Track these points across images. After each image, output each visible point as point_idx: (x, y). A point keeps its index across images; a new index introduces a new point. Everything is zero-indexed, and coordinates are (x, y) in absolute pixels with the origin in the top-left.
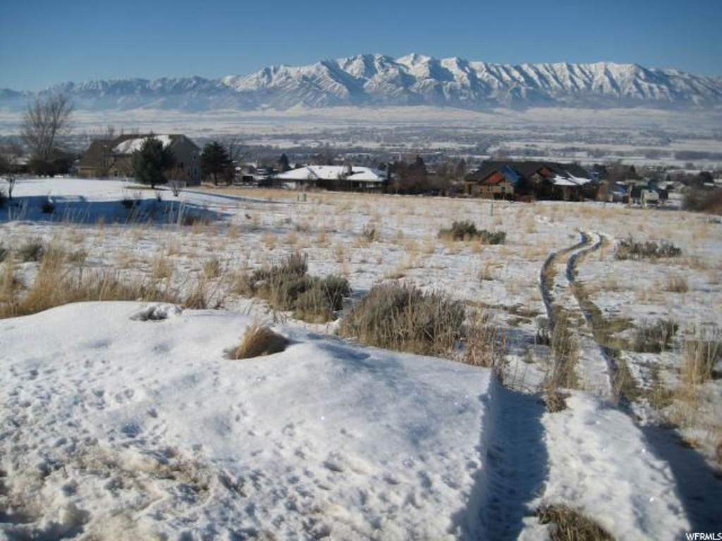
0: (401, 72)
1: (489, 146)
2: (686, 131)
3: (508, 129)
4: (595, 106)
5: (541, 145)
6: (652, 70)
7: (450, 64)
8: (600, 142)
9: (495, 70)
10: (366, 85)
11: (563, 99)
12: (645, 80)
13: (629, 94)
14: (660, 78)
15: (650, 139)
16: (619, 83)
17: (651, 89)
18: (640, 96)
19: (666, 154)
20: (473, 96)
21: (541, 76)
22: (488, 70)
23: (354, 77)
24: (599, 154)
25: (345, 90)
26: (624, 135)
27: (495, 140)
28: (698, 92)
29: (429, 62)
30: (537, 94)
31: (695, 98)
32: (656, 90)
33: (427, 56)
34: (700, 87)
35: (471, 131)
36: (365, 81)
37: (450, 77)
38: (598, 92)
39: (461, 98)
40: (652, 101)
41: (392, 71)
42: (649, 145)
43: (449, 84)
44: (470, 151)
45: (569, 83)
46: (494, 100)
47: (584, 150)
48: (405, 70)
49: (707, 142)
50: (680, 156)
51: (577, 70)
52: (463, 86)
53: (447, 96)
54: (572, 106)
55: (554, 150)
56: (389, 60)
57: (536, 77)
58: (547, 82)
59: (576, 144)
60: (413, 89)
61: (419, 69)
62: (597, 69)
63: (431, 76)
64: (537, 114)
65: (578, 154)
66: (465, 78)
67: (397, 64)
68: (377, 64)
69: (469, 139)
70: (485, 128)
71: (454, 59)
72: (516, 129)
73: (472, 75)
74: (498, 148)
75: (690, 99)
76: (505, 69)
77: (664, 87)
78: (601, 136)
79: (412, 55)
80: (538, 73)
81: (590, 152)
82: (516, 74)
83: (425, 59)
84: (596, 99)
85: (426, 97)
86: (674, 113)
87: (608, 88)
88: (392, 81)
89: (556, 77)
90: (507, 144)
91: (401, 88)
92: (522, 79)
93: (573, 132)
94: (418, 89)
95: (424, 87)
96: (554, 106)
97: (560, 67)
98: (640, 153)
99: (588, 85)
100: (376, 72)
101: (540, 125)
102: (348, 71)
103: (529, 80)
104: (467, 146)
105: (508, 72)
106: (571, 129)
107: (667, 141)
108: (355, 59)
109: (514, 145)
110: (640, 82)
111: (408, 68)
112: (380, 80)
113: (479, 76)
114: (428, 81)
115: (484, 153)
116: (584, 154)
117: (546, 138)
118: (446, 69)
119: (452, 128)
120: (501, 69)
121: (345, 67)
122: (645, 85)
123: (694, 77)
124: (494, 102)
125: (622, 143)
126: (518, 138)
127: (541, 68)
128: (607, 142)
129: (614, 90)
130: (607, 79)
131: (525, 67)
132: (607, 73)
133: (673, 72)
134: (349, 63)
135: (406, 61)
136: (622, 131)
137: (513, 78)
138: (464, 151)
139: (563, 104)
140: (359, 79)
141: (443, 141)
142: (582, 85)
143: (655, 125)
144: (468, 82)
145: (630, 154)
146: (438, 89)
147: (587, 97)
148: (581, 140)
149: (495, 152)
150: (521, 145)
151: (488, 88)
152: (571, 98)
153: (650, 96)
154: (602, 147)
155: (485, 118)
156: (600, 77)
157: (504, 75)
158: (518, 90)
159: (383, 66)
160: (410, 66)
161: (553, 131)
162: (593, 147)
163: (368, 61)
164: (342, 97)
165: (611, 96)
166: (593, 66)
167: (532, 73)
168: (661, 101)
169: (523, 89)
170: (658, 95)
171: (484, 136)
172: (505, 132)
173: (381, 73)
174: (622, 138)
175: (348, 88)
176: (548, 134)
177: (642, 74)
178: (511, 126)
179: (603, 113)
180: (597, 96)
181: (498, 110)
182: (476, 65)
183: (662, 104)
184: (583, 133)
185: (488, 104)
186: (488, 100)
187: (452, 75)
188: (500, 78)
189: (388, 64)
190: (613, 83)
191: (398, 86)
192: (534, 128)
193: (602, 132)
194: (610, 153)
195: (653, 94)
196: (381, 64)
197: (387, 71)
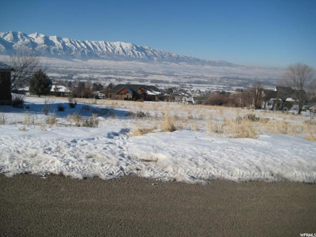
0: (31, 41)
1: (73, 76)
2: (153, 71)
3: (80, 68)
4: (116, 60)
5: (96, 76)
6: (138, 46)
7: (53, 38)
8: (120, 75)
9: (73, 42)
10: (14, 46)
11: (103, 56)
12: (136, 50)
13: (130, 55)
14: (142, 50)
15: (139, 74)
16: (126, 51)
17: (138, 53)
18: (134, 56)
19: (147, 81)
20: (64, 54)
21: (94, 46)
22: (71, 42)
23: (8, 42)
24: (120, 80)
25: (4, 47)
26: (129, 72)
27: (75, 73)
28: (156, 56)
29: (44, 37)
30: (92, 54)
31: (155, 58)
32: (140, 54)
33: (43, 34)
34: (157, 54)
35: (64, 69)
36: (14, 44)
37: (53, 44)
38: (117, 54)
39: (59, 54)
40: (139, 59)
41: (26, 40)
42: (139, 77)
43: (53, 48)
44: (65, 77)
45: (105, 50)
46: (73, 56)
47: (113, 78)
48: (33, 40)
49: (161, 76)
50: (152, 81)
51: (108, 44)
52: (60, 49)
53: (52, 53)
54: (107, 59)
55: (101, 78)
56: (25, 35)
57: (91, 47)
58: (96, 49)
59: (110, 76)
60: (37, 49)
61: (39, 40)
62: (117, 44)
63: (45, 44)
64: (92, 62)
65: (112, 80)
66: (61, 45)
67: (29, 37)
68: (19, 37)
69: (63, 72)
70: (70, 68)
71: (55, 37)
72: (83, 68)
73: (63, 44)
74: (77, 77)
75: (153, 58)
76: (78, 42)
77: (143, 53)
78: (120, 73)
79: (36, 33)
80: (92, 44)
81: (117, 79)
82: (83, 44)
83: (42, 36)
84: (116, 57)
85: (43, 53)
86: (148, 64)
87: (121, 52)
88: (27, 45)
89: (100, 47)
90: (81, 75)
91: (31, 48)
92: (86, 47)
93: (108, 71)
94: (39, 49)
95: (42, 48)
96: (99, 59)
97: (102, 43)
98: (137, 80)
99: (113, 51)
100: (19, 40)
101: (94, 67)
102: (5, 38)
103: (88, 47)
104: (63, 75)
105: (79, 44)
106: (107, 69)
107: (146, 76)
108: (8, 33)
109: (84, 76)
110: (134, 51)
111: (34, 39)
112: (21, 44)
113: (67, 45)
114: (44, 46)
115: (71, 79)
116: (114, 80)
117: (97, 73)
118: (52, 41)
119: (55, 67)
120: (76, 42)
121: (3, 37)
122: (136, 52)
123: (155, 50)
124: (73, 57)
125: (129, 76)
126: (86, 72)
127: (93, 42)
128: (122, 75)
129: (124, 54)
130: (121, 49)
131: (87, 42)
132: (121, 46)
133: (147, 47)
134: (5, 35)
135: (33, 36)
136: (128, 71)
137: (82, 46)
138: (62, 78)
139: (103, 58)
140: (11, 43)
141: (52, 73)
142: (111, 51)
143: (141, 69)
144: (62, 47)
145: (133, 80)
146: (48, 49)
147: (113, 56)
148: (112, 74)
149: (76, 78)
150: (87, 75)
151: (71, 50)
152: (106, 56)
153: (138, 57)
154: (121, 77)
155: (69, 63)
156: (118, 48)
157: (78, 45)
158: (83, 51)
159: (22, 38)
160: (35, 38)
161: (100, 70)
162: (118, 77)
163: (15, 35)
164: (2, 51)
165: (122, 56)
166: (115, 43)
167: (90, 45)
168: (142, 59)
169: (86, 51)
170: (141, 57)
171: (71, 71)
172: (79, 70)
173: (21, 41)
174: (128, 73)
176: (97, 71)
177: (134, 48)
178: (81, 67)
179: (120, 63)
180: (117, 55)
181: (75, 60)
182: (65, 40)
183: (143, 60)
184: (112, 71)
185: (71, 57)
186: (71, 55)
187: (54, 44)
188: (76, 46)
189: (25, 37)
190: (123, 51)
191: (30, 47)
192: (92, 68)
193: (120, 71)
194: (124, 80)
195: (139, 56)
196: (21, 36)
197: (24, 40)
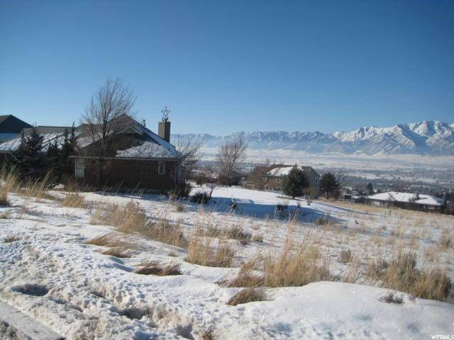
10: (427, 141)
23: (419, 136)
25: (413, 144)
36: (427, 138)
41: (446, 132)
56: (446, 125)
67: (451, 128)
68: (436, 128)
88: (446, 139)
91: (453, 144)
100: (435, 133)
102: (416, 131)
108: (420, 124)
112: (438, 138)
121: (413, 129)
134: (417, 126)
140: (423, 137)
163: (430, 126)
164: (410, 148)
175: (414, 142)
189: (444, 128)
191: (451, 142)
196: (439, 128)
197: (443, 132)
